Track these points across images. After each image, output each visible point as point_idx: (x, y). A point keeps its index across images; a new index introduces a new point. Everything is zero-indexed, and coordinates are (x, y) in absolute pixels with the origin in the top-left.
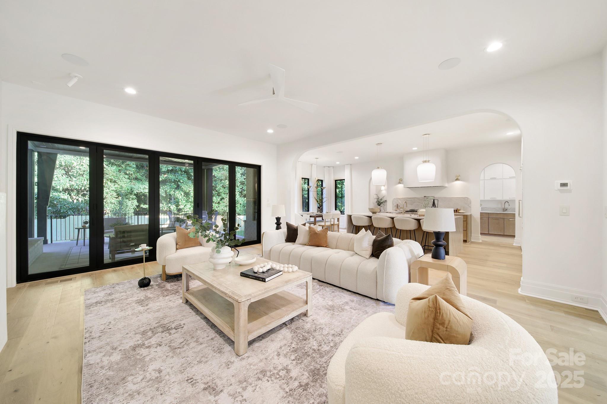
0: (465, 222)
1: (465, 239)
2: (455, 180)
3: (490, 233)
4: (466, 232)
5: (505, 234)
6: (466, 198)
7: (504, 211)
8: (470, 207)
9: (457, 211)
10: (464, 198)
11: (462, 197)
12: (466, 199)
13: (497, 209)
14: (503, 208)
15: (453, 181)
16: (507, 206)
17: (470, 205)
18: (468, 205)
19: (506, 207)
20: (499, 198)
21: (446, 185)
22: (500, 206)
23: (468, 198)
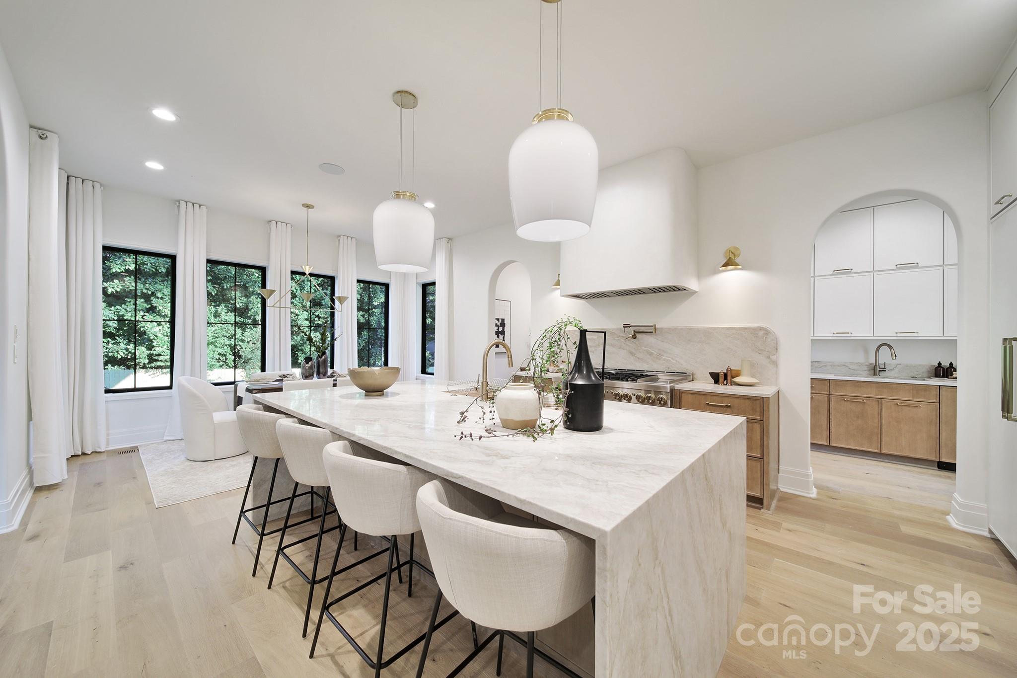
0: (757, 427)
1: (757, 494)
2: (724, 265)
3: (833, 444)
4: (758, 464)
5: (884, 451)
6: (761, 329)
7: (875, 374)
8: (775, 363)
9: (729, 378)
10: (754, 331)
11: (745, 329)
12: (761, 333)
13: (851, 367)
14: (871, 364)
15: (715, 272)
16: (885, 356)
17: (773, 358)
18: (769, 357)
19: (881, 361)
20: (861, 332)
21: (692, 284)
22: (860, 358)
23: (767, 332)
